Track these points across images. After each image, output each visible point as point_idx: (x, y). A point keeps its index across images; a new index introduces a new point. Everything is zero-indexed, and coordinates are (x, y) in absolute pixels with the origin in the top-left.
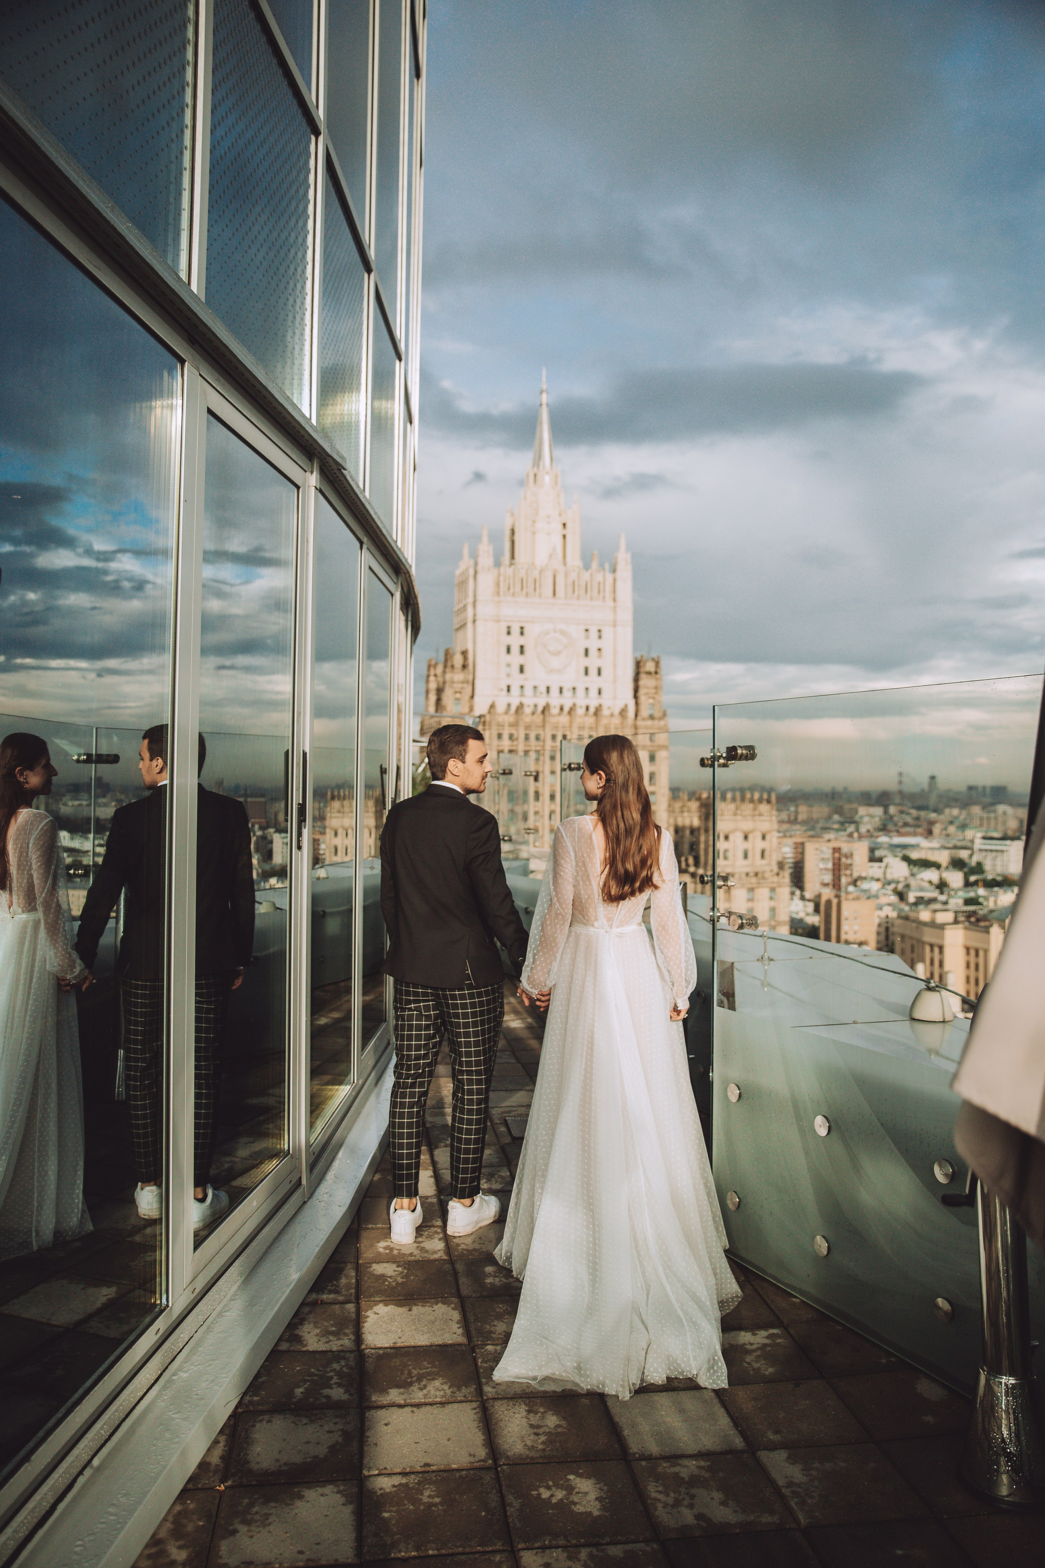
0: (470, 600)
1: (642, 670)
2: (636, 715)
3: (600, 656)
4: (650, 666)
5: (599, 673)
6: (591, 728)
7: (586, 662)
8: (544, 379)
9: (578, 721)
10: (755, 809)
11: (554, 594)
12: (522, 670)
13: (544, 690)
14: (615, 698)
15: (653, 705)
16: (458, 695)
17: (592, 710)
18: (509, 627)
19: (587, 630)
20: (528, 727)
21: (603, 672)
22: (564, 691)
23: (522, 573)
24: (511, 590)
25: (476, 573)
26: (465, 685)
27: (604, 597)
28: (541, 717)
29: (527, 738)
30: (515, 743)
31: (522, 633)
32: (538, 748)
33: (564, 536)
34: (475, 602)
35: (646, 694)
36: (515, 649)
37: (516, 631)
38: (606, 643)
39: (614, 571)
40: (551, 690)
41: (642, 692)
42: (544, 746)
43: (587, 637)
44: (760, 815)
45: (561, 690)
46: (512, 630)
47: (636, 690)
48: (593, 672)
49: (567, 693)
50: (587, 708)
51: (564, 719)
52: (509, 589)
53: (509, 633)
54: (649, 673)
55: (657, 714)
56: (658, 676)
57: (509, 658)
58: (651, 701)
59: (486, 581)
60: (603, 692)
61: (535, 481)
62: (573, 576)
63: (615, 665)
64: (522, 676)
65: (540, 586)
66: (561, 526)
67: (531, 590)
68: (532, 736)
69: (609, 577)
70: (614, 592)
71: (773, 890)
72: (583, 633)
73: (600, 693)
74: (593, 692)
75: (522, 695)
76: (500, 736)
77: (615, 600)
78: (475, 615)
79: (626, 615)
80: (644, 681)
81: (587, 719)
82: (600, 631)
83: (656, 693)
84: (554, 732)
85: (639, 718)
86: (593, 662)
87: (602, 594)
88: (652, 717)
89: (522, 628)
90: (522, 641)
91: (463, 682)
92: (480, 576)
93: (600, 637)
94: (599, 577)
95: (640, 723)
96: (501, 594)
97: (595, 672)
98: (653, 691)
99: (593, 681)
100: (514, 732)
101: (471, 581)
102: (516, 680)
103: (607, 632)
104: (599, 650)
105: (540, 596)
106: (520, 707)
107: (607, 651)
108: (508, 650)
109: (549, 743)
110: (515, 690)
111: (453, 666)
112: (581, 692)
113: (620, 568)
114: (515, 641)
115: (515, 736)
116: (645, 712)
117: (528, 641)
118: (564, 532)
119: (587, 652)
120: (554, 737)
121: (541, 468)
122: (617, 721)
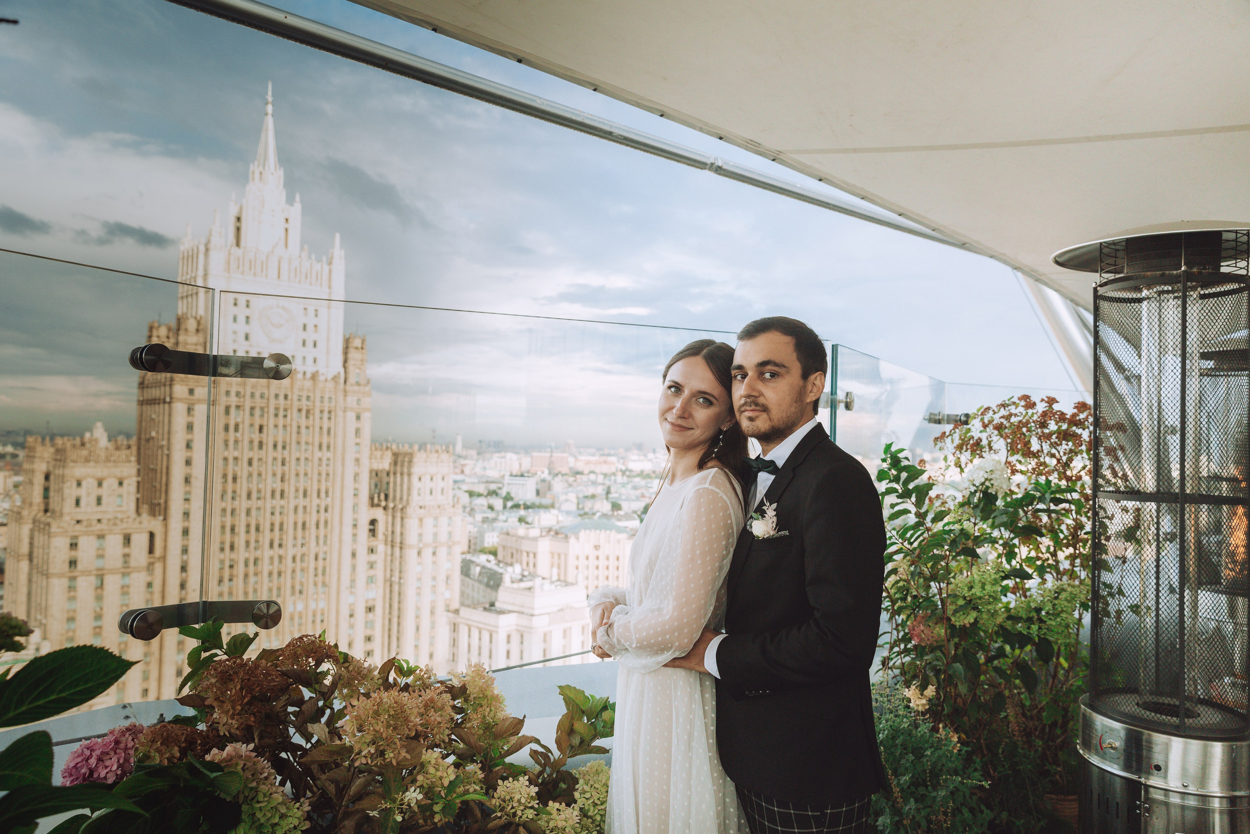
1: (350, 345)
2: (345, 382)
3: (316, 331)
4: (357, 343)
5: (315, 346)
6: (309, 390)
7: (303, 335)
8: (270, 93)
10: (438, 457)
11: (279, 277)
12: (247, 338)
14: (328, 367)
15: (358, 374)
17: (308, 375)
18: (236, 299)
19: (306, 309)
21: (318, 345)
24: (241, 269)
25: (207, 250)
27: (321, 284)
29: (253, 395)
30: (242, 399)
31: (249, 307)
32: (263, 405)
33: (286, 230)
35: (353, 365)
36: (243, 320)
37: (244, 304)
38: (321, 321)
39: (330, 263)
41: (350, 363)
42: (268, 403)
43: (306, 315)
44: (442, 462)
46: (239, 303)
47: (345, 361)
48: (310, 344)
50: (305, 373)
52: (238, 268)
53: (236, 304)
54: (357, 348)
55: (362, 382)
56: (364, 351)
57: (235, 327)
58: (358, 371)
59: (217, 259)
60: (318, 361)
61: (261, 179)
62: (295, 263)
63: (328, 340)
64: (250, 343)
65: (267, 269)
66: (284, 221)
67: (258, 270)
68: (257, 394)
69: (326, 268)
70: (329, 280)
71: (450, 518)
72: (303, 311)
73: (315, 361)
74: (310, 361)
76: (228, 393)
77: (330, 287)
80: (352, 354)
81: (305, 381)
82: (316, 311)
83: (362, 365)
84: (277, 392)
85: (348, 384)
86: (310, 336)
87: (318, 280)
88: (358, 384)
89: (248, 301)
90: (247, 312)
91: (196, 344)
92: (212, 254)
93: (316, 316)
94: (317, 267)
95: (349, 388)
96: (231, 271)
97: (312, 344)
98: (359, 363)
99: (309, 350)
100: (241, 390)
102: (244, 346)
103: (323, 312)
104: (316, 326)
105: (266, 276)
107: (322, 328)
108: (235, 319)
109: (273, 401)
111: (186, 330)
112: (299, 360)
113: (336, 261)
114: (241, 312)
115: (242, 393)
116: (352, 379)
117: (253, 312)
118: (287, 226)
119: (305, 327)
120: (277, 396)
121: (267, 168)
122: (330, 385)
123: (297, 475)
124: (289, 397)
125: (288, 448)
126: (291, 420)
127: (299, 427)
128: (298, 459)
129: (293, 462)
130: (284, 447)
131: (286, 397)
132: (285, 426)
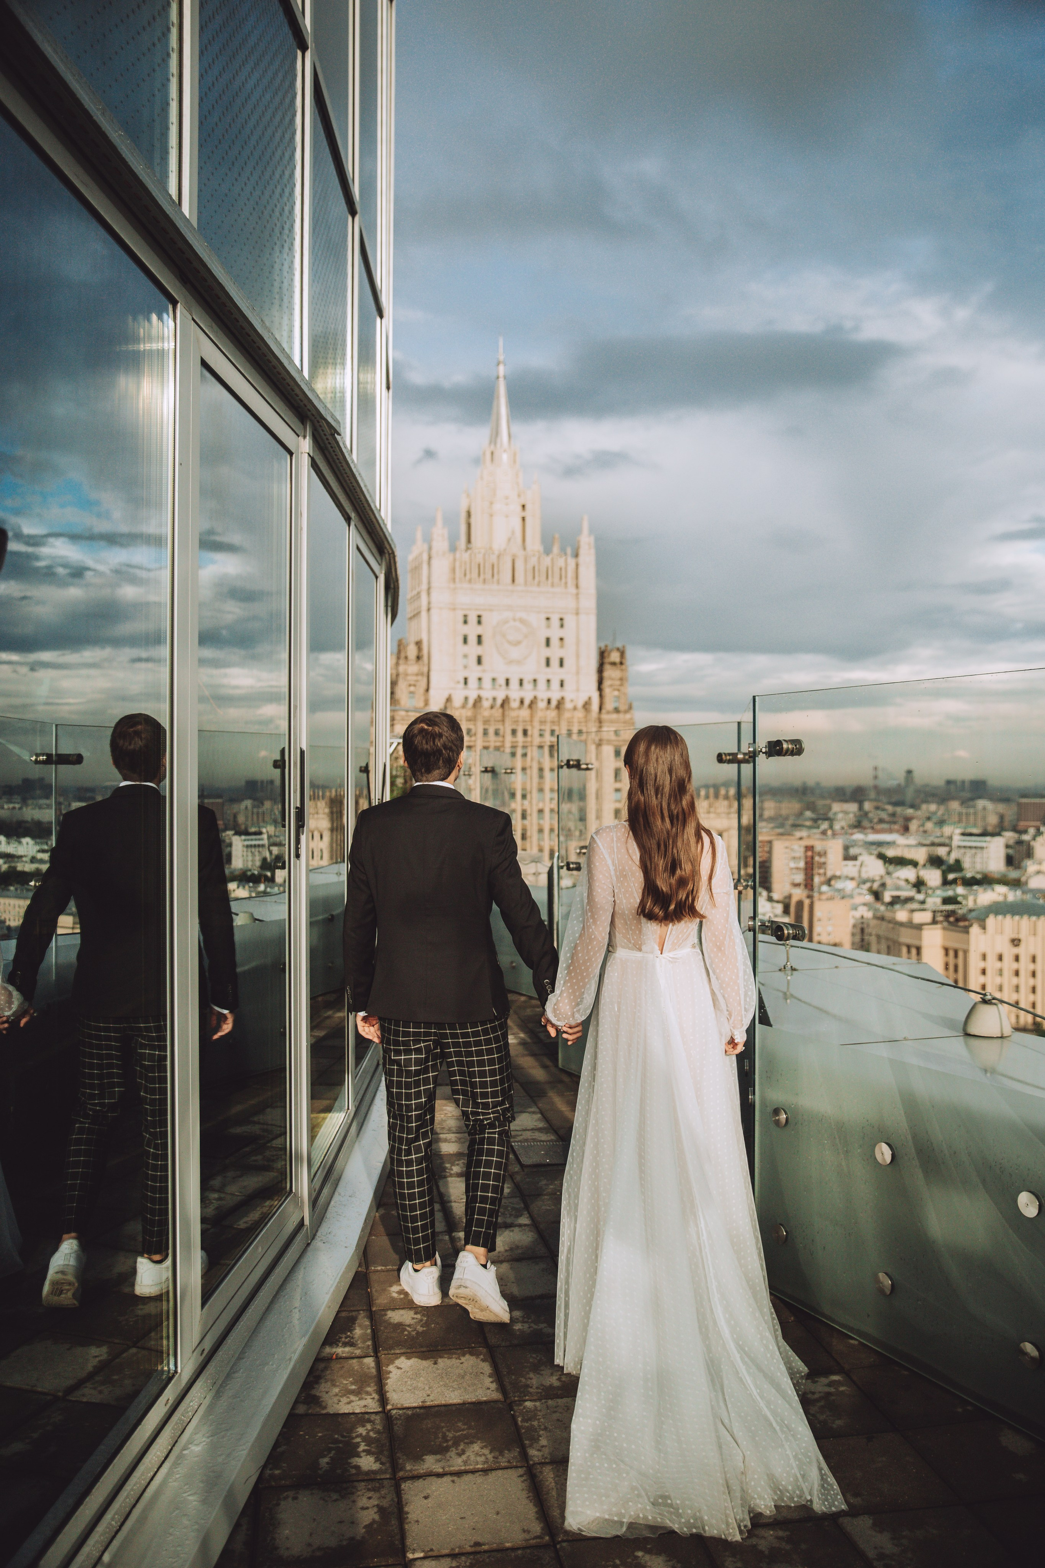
0: (424, 587)
1: (606, 660)
2: (601, 709)
3: (562, 646)
4: (615, 657)
5: (561, 664)
6: (553, 722)
7: (547, 652)
8: (501, 350)
9: (539, 715)
11: (513, 581)
12: (479, 661)
13: (503, 682)
14: (578, 690)
15: (618, 697)
16: (412, 689)
17: (554, 703)
18: (465, 616)
19: (548, 619)
20: (486, 722)
21: (565, 663)
22: (525, 683)
23: (479, 558)
24: (468, 576)
25: (430, 558)
26: (419, 678)
27: (566, 583)
28: (500, 710)
29: (485, 733)
30: (473, 738)
31: (479, 622)
32: (498, 744)
33: (524, 519)
34: (429, 589)
35: (611, 686)
36: (472, 639)
37: (473, 619)
38: (569, 633)
39: (576, 555)
40: (511, 682)
41: (606, 683)
42: (503, 742)
43: (548, 626)
45: (521, 682)
46: (469, 619)
47: (600, 682)
48: (555, 663)
49: (528, 686)
50: (549, 701)
51: (525, 713)
52: (465, 575)
53: (465, 622)
54: (613, 664)
55: (622, 708)
56: (623, 667)
57: (465, 649)
58: (616, 693)
59: (441, 567)
60: (565, 684)
61: (492, 460)
62: (533, 561)
63: (578, 656)
64: (480, 668)
65: (498, 572)
66: (520, 508)
67: (488, 575)
68: (491, 731)
69: (572, 562)
70: (577, 578)
72: (544, 622)
73: (562, 685)
74: (555, 684)
75: (480, 688)
77: (577, 587)
78: (429, 603)
79: (589, 602)
80: (610, 673)
81: (549, 712)
82: (561, 619)
83: (621, 685)
84: (514, 727)
85: (603, 711)
86: (555, 653)
87: (563, 580)
88: (617, 710)
89: (479, 616)
90: (479, 630)
91: (417, 675)
92: (434, 562)
93: (562, 626)
94: (561, 562)
95: (604, 716)
96: (457, 580)
97: (557, 663)
98: (618, 683)
99: (555, 673)
100: (472, 727)
101: (425, 567)
102: (474, 672)
103: (570, 621)
104: (561, 639)
105: (498, 582)
106: (479, 699)
107: (570, 640)
108: (465, 640)
109: (509, 738)
110: (473, 683)
111: (406, 658)
112: (542, 684)
113: (582, 552)
114: (472, 630)
115: (473, 732)
116: (609, 705)
117: (486, 630)
118: (523, 514)
119: (548, 642)
120: (514, 732)
121: (498, 445)
122: (580, 714)
123: (541, 831)
124: (529, 733)
125: (528, 796)
126: (532, 759)
127: (541, 770)
128: (541, 811)
129: (535, 814)
130: (524, 797)
131: (525, 733)
132: (524, 769)
